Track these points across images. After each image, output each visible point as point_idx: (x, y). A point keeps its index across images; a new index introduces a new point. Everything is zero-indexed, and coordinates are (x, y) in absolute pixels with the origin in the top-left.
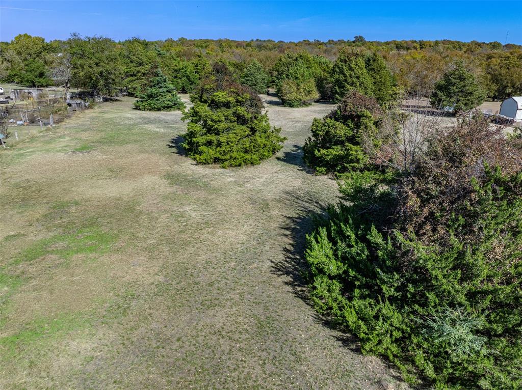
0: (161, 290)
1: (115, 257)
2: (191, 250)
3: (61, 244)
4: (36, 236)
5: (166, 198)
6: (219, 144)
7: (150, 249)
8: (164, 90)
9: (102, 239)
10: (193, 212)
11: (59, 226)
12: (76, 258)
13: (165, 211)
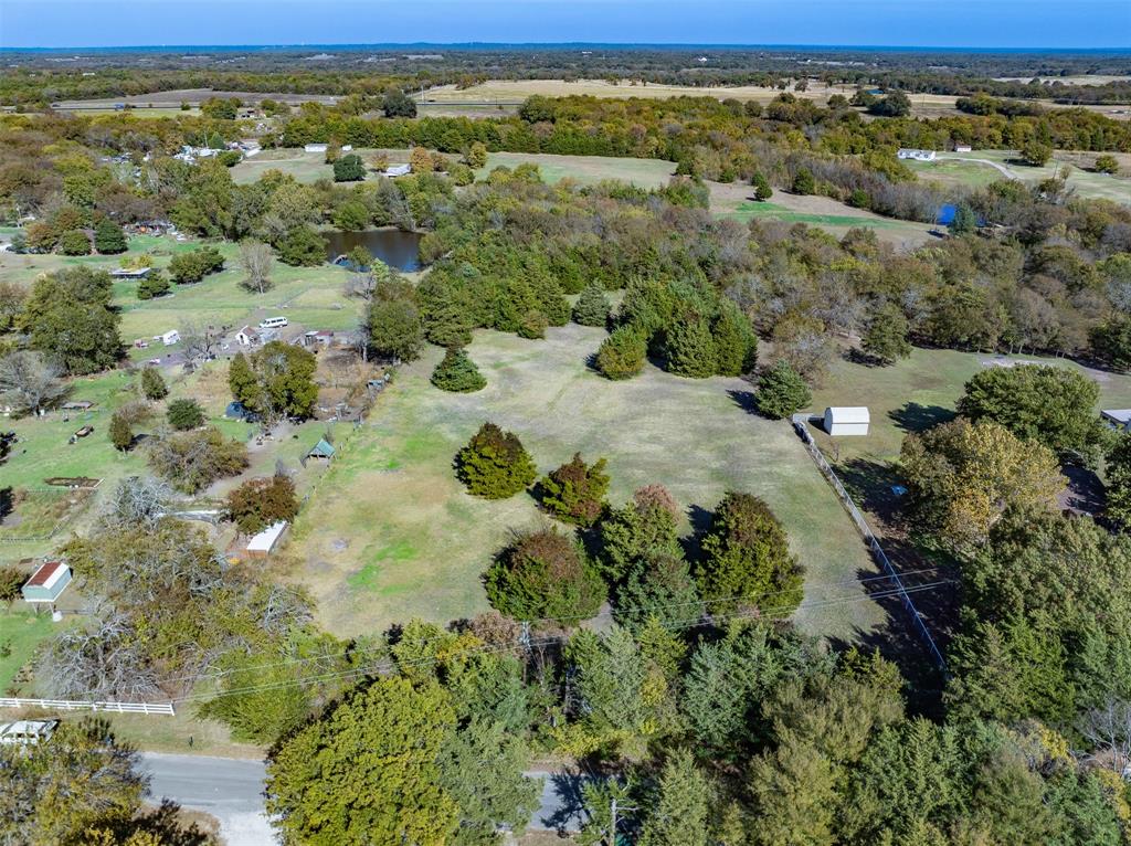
0: (434, 579)
1: (416, 562)
2: (450, 562)
3: (392, 553)
4: (379, 547)
5: (444, 525)
6: (484, 483)
7: (432, 560)
8: (463, 371)
9: (411, 551)
10: (456, 537)
11: (389, 541)
12: (400, 561)
13: (441, 537)
